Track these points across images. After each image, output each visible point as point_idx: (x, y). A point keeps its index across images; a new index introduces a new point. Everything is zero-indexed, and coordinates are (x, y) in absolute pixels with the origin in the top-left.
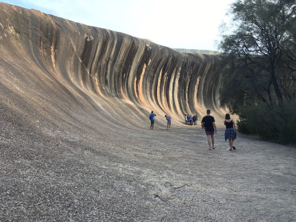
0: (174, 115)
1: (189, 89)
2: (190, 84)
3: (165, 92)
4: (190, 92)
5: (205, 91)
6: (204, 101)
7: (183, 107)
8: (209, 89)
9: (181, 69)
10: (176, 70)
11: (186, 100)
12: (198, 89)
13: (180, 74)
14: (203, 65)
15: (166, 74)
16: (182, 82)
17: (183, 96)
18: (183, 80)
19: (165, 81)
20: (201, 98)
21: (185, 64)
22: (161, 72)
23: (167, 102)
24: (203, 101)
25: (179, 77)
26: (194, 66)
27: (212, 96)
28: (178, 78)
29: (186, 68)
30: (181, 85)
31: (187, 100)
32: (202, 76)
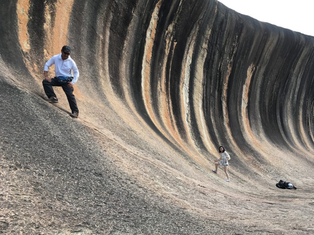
0: (197, 154)
1: (228, 91)
2: (230, 78)
3: (167, 84)
4: (232, 101)
5: (264, 103)
6: (263, 125)
7: (217, 135)
8: (270, 100)
9: (210, 33)
10: (199, 31)
11: (223, 118)
12: (249, 95)
13: (209, 47)
14: (262, 35)
15: (171, 28)
16: (214, 70)
17: (216, 108)
18: (214, 66)
19: (167, 52)
20: (255, 119)
21: (222, 23)
22: (155, 14)
23: (174, 113)
24: (261, 126)
25: (205, 56)
26: (243, 34)
27: (278, 117)
28: (203, 56)
29: (223, 34)
30: (211, 79)
31: (226, 119)
32: (257, 65)
